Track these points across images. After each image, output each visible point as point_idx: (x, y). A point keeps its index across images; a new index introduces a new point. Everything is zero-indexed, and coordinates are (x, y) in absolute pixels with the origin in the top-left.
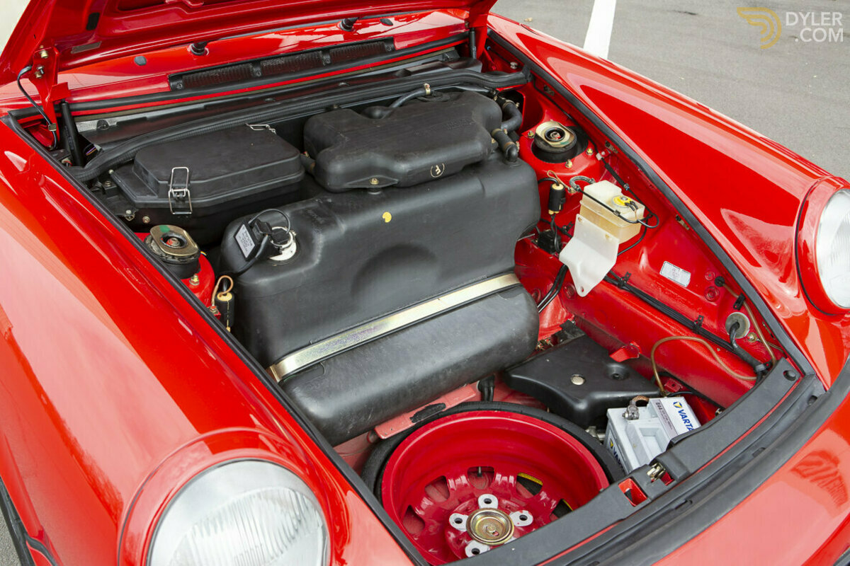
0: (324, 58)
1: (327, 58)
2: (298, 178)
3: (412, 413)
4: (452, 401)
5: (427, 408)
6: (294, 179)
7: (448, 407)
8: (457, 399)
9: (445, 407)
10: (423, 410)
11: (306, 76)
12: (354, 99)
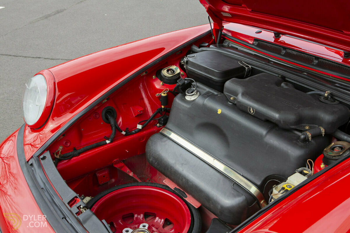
0: (315, 61)
1: (316, 62)
2: (217, 80)
3: (178, 187)
4: (190, 199)
5: (183, 192)
6: (214, 79)
7: (186, 199)
8: (192, 201)
9: (185, 198)
10: (181, 191)
11: (297, 63)
12: (293, 78)
